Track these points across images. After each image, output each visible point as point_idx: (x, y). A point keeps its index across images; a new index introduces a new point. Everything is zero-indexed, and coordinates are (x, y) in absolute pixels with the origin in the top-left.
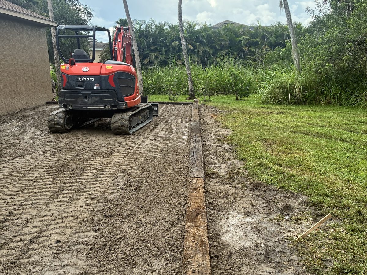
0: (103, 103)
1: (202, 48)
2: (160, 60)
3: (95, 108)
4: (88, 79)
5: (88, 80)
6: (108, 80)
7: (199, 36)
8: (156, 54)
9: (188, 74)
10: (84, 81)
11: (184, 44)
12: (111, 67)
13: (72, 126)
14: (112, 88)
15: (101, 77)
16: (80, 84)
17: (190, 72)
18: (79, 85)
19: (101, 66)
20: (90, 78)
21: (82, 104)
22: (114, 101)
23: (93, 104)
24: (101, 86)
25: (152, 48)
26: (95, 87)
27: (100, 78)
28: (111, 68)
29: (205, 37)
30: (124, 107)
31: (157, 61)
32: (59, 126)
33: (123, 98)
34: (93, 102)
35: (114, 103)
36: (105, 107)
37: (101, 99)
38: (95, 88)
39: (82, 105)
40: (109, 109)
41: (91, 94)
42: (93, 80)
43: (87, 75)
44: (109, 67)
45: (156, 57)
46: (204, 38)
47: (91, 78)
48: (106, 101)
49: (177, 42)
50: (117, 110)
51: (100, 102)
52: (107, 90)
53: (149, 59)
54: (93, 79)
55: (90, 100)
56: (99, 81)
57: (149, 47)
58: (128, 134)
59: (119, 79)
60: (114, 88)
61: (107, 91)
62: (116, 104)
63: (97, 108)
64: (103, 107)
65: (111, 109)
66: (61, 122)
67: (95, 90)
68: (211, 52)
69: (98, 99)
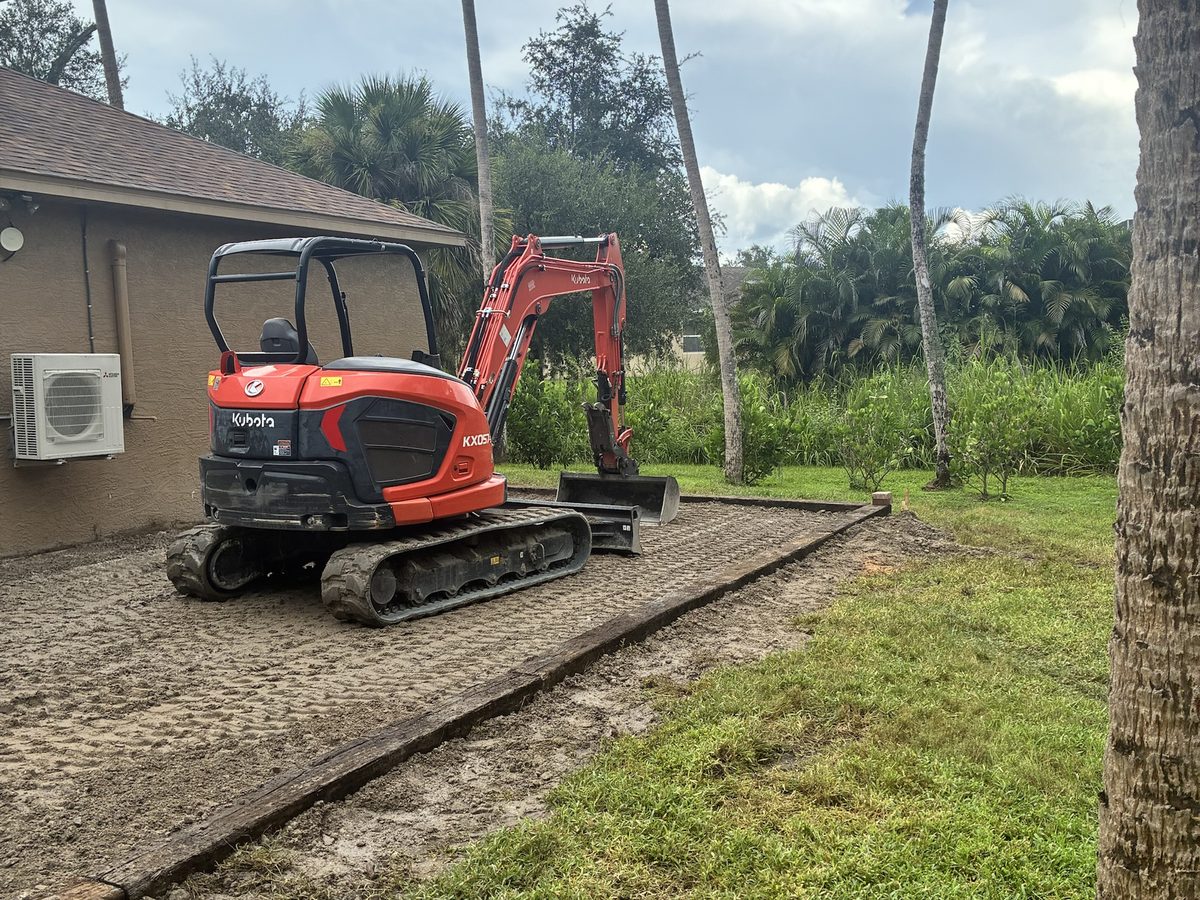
0: (299, 508)
1: (1067, 298)
2: (904, 345)
3: (275, 524)
4: (257, 422)
5: (258, 425)
6: (320, 425)
7: (1055, 255)
8: (888, 323)
9: (934, 395)
10: (245, 429)
11: (923, 286)
12: (337, 379)
13: (247, 579)
14: (335, 456)
15: (297, 417)
16: (239, 437)
17: (940, 389)
18: (236, 443)
19: (306, 375)
20: (264, 419)
21: (239, 506)
22: (335, 501)
23: (271, 508)
24: (295, 445)
25: (878, 303)
26: (277, 451)
27: (296, 419)
28: (338, 384)
29: (1081, 257)
30: (375, 522)
31: (891, 348)
32: (193, 578)
33: (377, 489)
34: (267, 503)
35: (335, 508)
36: (304, 519)
37: (291, 491)
38: (276, 453)
39: (239, 509)
40: (319, 530)
41: (266, 474)
42: (272, 425)
43: (255, 409)
44: (330, 379)
45: (890, 333)
46: (1077, 261)
47: (267, 416)
48: (306, 498)
49: (966, 280)
50: (349, 532)
51: (289, 502)
52: (313, 459)
53: (861, 340)
54: (270, 422)
55: (259, 492)
56: (290, 430)
57: (866, 298)
58: (376, 624)
59: (361, 421)
60: (340, 456)
61: (316, 463)
62: (344, 512)
63: (279, 524)
64: (299, 522)
65: (323, 528)
66: (196, 563)
67: (277, 459)
68: (1105, 311)
69: (281, 492)
